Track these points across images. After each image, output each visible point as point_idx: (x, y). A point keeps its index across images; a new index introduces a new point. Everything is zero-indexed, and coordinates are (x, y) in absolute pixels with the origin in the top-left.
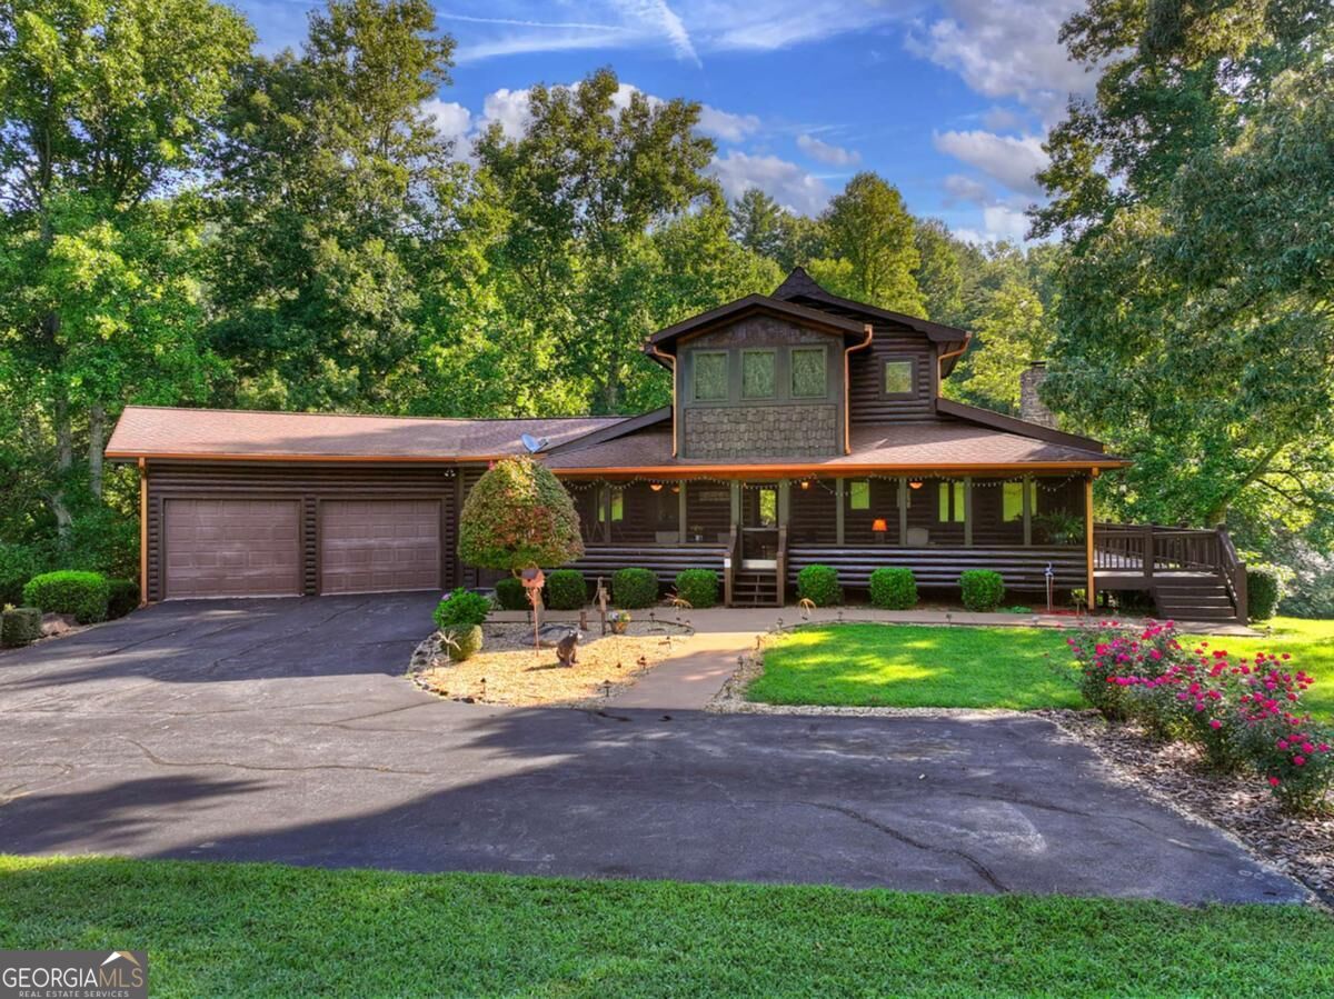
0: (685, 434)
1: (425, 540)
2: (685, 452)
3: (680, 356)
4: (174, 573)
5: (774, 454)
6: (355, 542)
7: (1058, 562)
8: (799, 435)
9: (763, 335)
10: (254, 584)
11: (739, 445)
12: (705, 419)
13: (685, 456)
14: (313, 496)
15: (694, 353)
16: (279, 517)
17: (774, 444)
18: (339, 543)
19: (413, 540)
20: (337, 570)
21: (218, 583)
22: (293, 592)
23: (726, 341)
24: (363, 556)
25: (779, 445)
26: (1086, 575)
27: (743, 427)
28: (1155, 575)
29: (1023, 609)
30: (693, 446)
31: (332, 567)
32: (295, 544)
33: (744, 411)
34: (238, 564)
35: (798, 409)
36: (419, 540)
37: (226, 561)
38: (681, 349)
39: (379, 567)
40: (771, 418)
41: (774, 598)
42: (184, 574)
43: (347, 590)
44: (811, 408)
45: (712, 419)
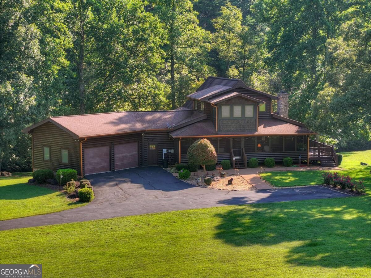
0: (219, 126)
3: (218, 107)
6: (120, 155)
7: (302, 155)
8: (247, 126)
9: (238, 102)
10: (101, 169)
12: (224, 122)
13: (219, 132)
14: (113, 143)
15: (222, 106)
16: (105, 150)
17: (241, 129)
20: (117, 163)
21: (94, 170)
22: (109, 171)
23: (230, 103)
24: (122, 159)
26: (307, 157)
27: (233, 124)
29: (296, 166)
30: (221, 129)
32: (109, 157)
33: (234, 120)
34: (98, 164)
35: (247, 120)
36: (133, 153)
37: (95, 163)
39: (125, 162)
40: (240, 122)
41: (244, 166)
42: (87, 168)
43: (119, 169)
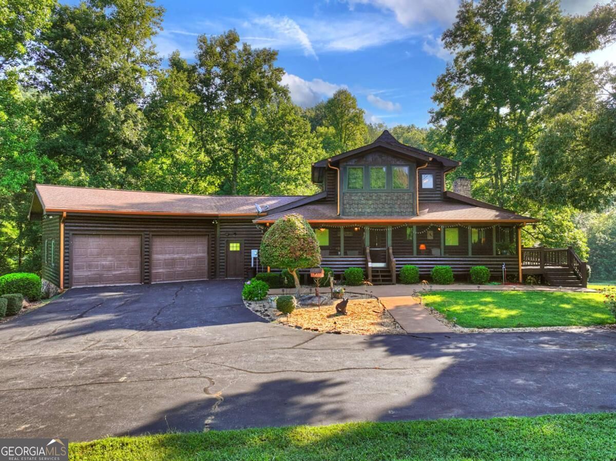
0: (344, 204)
1: (200, 255)
2: (343, 213)
3: (341, 169)
4: (76, 273)
5: (385, 215)
6: (167, 256)
7: (507, 263)
8: (396, 206)
9: (379, 160)
10: (118, 278)
11: (369, 210)
12: (353, 198)
13: (343, 215)
14: (148, 233)
15: (348, 167)
16: (129, 244)
17: (386, 210)
18: (160, 257)
19: (195, 255)
20: (158, 270)
21: (100, 279)
22: (137, 282)
23: (363, 163)
24: (172, 263)
25: (387, 210)
26: (518, 268)
27: (370, 202)
28: (545, 267)
30: (347, 210)
31: (156, 269)
32: (138, 258)
33: (371, 195)
34: (109, 268)
35: (396, 194)
36: (197, 255)
37: (103, 266)
38: (341, 165)
39: (179, 269)
40: (384, 198)
41: (391, 281)
42: (81, 274)
43: (163, 280)
44: (402, 194)
45: (357, 198)
